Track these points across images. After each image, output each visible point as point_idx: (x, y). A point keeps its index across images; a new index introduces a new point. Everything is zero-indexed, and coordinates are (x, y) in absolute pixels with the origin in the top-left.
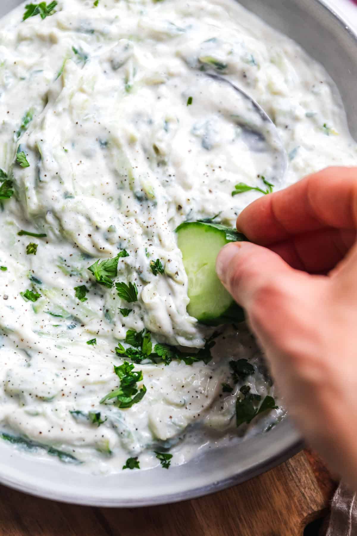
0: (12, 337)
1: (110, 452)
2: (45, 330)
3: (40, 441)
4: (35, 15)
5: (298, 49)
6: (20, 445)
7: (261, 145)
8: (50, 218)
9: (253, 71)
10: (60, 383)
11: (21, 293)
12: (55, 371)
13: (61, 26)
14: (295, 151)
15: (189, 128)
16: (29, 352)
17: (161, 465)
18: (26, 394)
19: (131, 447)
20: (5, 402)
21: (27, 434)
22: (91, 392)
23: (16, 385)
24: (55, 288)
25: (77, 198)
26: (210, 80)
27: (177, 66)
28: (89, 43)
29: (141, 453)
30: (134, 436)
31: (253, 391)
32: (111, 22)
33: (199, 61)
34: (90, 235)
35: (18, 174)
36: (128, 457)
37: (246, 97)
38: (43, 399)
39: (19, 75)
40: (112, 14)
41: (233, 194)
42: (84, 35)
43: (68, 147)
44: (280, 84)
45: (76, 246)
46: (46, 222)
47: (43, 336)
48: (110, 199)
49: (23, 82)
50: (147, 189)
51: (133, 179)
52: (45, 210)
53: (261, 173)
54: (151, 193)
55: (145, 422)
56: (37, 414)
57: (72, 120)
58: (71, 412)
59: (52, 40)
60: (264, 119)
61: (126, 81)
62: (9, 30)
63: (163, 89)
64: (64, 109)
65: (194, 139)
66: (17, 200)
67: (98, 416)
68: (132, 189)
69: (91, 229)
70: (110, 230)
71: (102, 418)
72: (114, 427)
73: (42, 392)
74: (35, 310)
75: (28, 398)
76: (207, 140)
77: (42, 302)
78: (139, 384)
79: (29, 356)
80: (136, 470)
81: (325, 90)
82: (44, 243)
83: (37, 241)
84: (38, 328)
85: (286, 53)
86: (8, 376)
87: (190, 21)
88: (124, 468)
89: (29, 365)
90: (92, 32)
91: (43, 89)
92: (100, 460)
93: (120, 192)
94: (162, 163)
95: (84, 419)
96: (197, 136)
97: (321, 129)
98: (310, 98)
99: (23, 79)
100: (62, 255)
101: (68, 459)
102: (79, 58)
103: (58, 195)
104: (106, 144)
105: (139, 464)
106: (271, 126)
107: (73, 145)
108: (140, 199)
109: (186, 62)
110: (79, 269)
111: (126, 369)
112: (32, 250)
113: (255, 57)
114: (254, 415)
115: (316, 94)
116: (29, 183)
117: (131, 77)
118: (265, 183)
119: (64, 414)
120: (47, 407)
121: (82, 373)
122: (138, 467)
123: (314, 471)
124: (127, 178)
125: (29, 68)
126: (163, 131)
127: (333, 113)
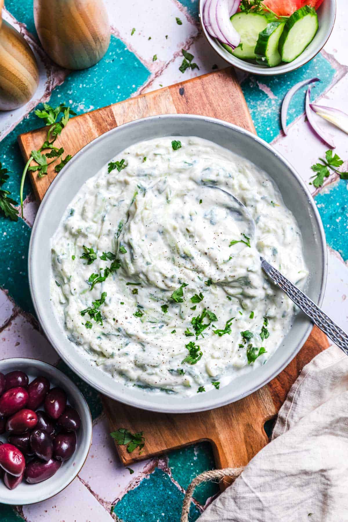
0: (133, 338)
1: (190, 386)
2: (149, 331)
3: (156, 386)
4: (115, 168)
5: (253, 164)
6: (147, 389)
7: (240, 217)
8: (141, 276)
9: (231, 181)
10: (161, 357)
11: (134, 314)
12: (158, 352)
13: (129, 175)
14: (258, 218)
15: (203, 216)
16: (143, 344)
17: (215, 388)
18: (146, 365)
19: (200, 382)
20: (136, 370)
21: (150, 384)
22: (176, 359)
23: (140, 361)
24: (151, 309)
25: (153, 264)
26: (210, 189)
27: (191, 185)
28: (145, 181)
29: (205, 384)
30: (200, 377)
31: (254, 346)
32: (154, 168)
33: (202, 181)
34: (163, 281)
35: (121, 257)
36: (199, 387)
37: (230, 195)
38: (154, 367)
39: (112, 204)
40: (154, 164)
41: (230, 246)
42: (142, 178)
43: (144, 238)
44: (245, 184)
45: (157, 287)
46: (139, 277)
47: (148, 334)
48: (168, 259)
49: (115, 207)
50: (187, 252)
51: (179, 248)
52: (139, 272)
53: (242, 232)
54: (189, 253)
55: (204, 369)
56: (153, 374)
57: (144, 225)
58: (169, 371)
59: (126, 183)
60: (240, 204)
61: (167, 198)
62: (102, 179)
63: (186, 198)
64: (139, 220)
65: (206, 221)
66: (123, 268)
67: (182, 371)
68: (179, 253)
69: (163, 278)
70: (173, 277)
71: (184, 371)
72: (190, 374)
73: (154, 363)
74: (142, 321)
75: (147, 367)
76: (212, 220)
77: (145, 317)
78: (198, 353)
79: (143, 346)
80: (203, 392)
81: (269, 184)
82: (141, 288)
83: (137, 287)
84: (145, 331)
85: (246, 167)
86: (135, 357)
87: (194, 158)
88: (198, 392)
89: (144, 351)
90: (146, 175)
91: (125, 210)
92: (186, 391)
93: (173, 255)
94: (191, 236)
95: (176, 373)
96: (207, 219)
97: (270, 204)
98: (262, 189)
99: (114, 206)
100: (151, 293)
101: (170, 392)
102: (141, 190)
103: (144, 264)
104: (162, 232)
105: (205, 389)
106: (245, 208)
107: (146, 236)
108: (184, 258)
109: (196, 182)
110: (161, 297)
111: (191, 345)
112: (135, 292)
113: (231, 174)
114: (256, 358)
115: (265, 187)
116: (128, 261)
117: (169, 196)
118: (245, 237)
119: (166, 372)
120: (157, 370)
121: (171, 351)
122: (204, 391)
123: (272, 396)
124: (175, 248)
125: (117, 200)
126: (190, 221)
127: (275, 195)
